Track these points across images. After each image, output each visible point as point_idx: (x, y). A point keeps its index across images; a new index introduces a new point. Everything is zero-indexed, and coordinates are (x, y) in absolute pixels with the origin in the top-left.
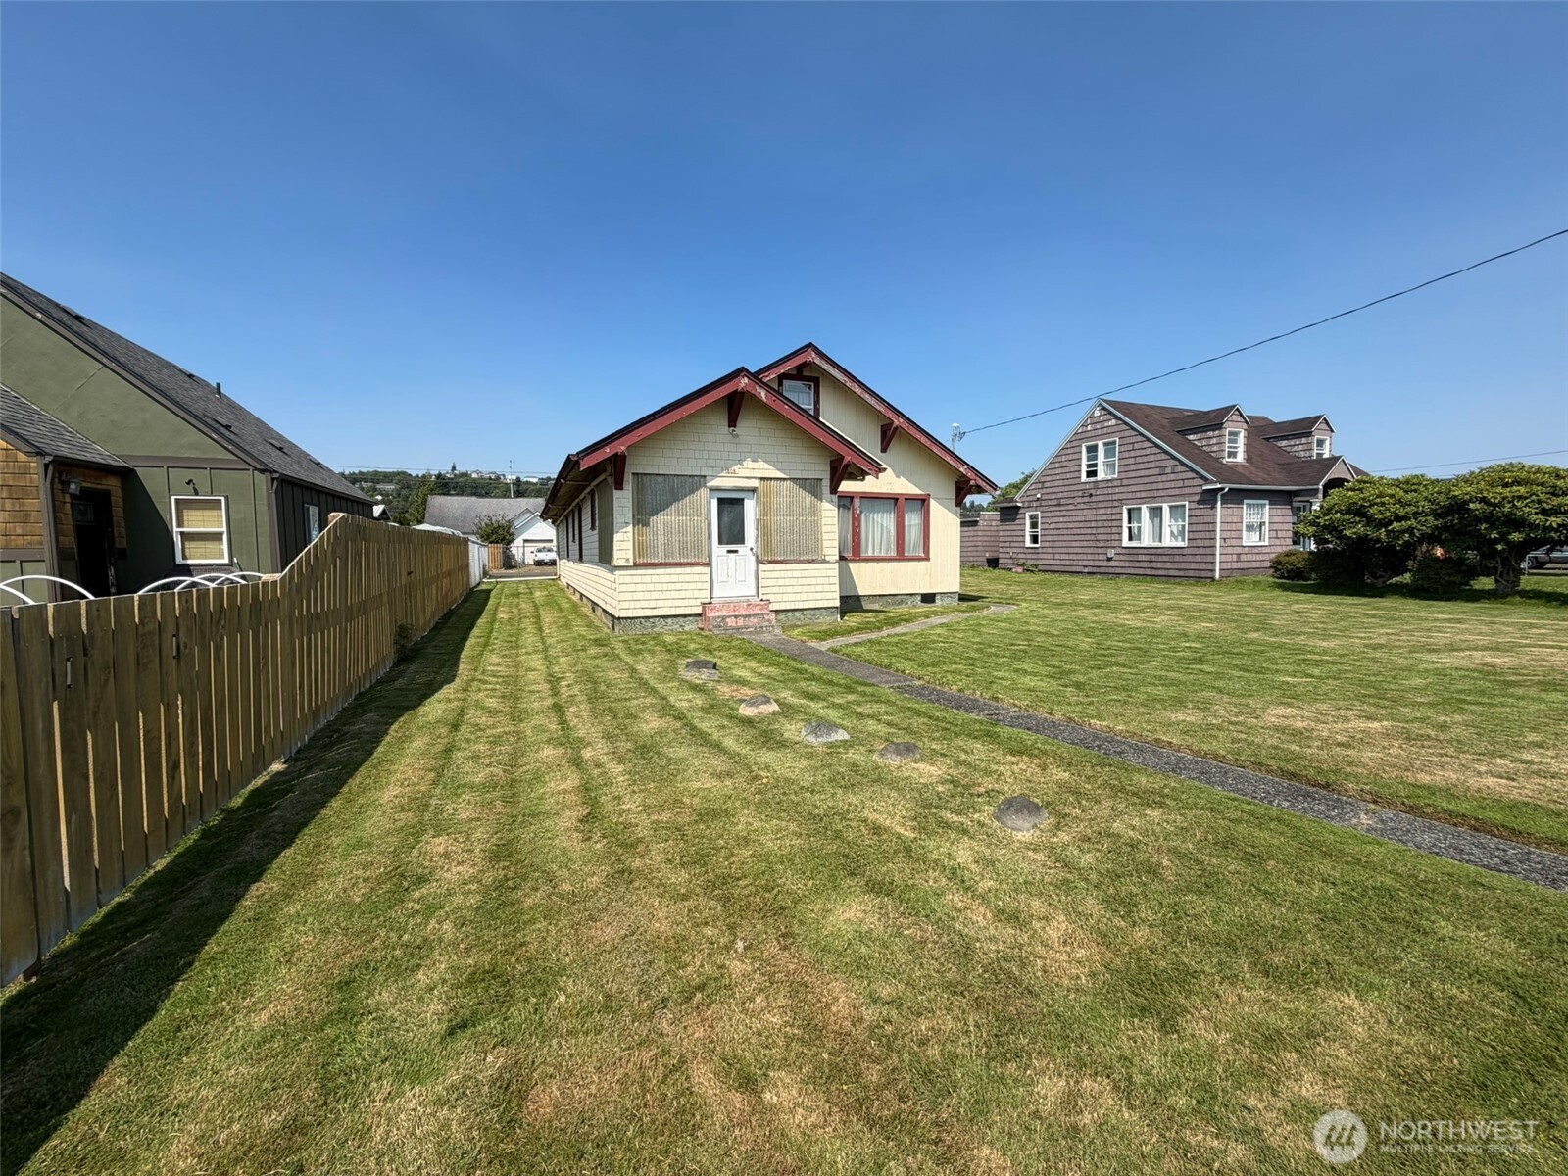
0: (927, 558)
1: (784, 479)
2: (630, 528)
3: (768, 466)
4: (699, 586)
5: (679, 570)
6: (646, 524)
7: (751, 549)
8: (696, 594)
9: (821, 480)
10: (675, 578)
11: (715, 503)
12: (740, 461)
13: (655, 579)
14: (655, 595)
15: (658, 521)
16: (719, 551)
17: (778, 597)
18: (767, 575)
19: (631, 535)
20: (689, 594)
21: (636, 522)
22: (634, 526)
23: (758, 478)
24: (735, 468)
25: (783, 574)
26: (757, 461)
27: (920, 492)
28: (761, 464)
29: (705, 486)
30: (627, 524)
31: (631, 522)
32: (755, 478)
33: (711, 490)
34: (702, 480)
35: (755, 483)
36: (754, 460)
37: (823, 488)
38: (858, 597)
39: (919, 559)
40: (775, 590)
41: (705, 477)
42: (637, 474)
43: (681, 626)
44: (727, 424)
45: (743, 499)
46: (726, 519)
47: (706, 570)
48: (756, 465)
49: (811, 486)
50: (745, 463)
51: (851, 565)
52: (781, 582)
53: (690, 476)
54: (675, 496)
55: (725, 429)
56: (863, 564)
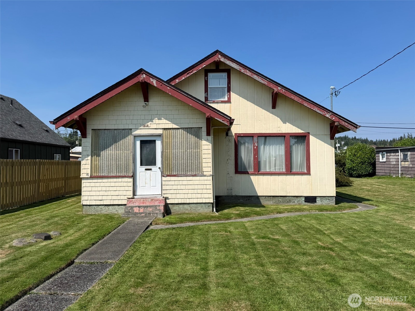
0: (308, 173)
1: (178, 128)
2: (89, 158)
3: (167, 122)
4: (127, 188)
5: (115, 180)
6: (99, 155)
7: (159, 168)
8: (124, 193)
9: (202, 128)
10: (113, 184)
11: (138, 143)
12: (151, 120)
13: (102, 184)
14: (101, 193)
15: (104, 154)
16: (140, 170)
17: (174, 196)
18: (167, 183)
19: (90, 161)
20: (121, 193)
21: (93, 154)
22: (92, 156)
23: (163, 129)
24: (148, 124)
25: (176, 183)
26: (161, 119)
27: (302, 132)
28: (164, 121)
29: (131, 134)
30: (88, 155)
31: (90, 154)
32: (160, 129)
33: (135, 136)
34: (130, 131)
35: (160, 132)
36: (159, 119)
37: (203, 132)
38: (258, 197)
39: (302, 174)
40: (172, 192)
41: (131, 129)
42: (95, 129)
43: (117, 211)
44: (143, 100)
45: (155, 141)
46: (145, 152)
47: (131, 180)
48: (160, 121)
49: (195, 132)
50: (154, 121)
51: (252, 177)
52: (175, 187)
53: (123, 129)
54: (115, 140)
55: (142, 103)
56: (261, 177)
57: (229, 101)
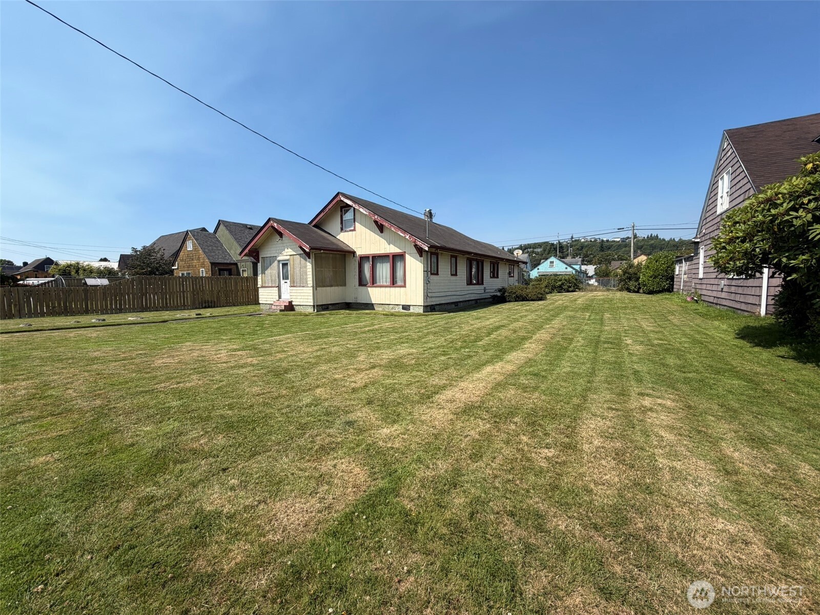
0: (404, 286)
1: (296, 255)
3: (291, 250)
4: (276, 294)
5: (271, 289)
6: (265, 274)
7: (289, 281)
11: (281, 265)
13: (267, 291)
14: (267, 297)
15: (267, 272)
16: (283, 282)
17: (295, 300)
19: (261, 277)
20: (274, 297)
21: (262, 272)
24: (284, 252)
25: (296, 291)
27: (401, 251)
29: (278, 259)
35: (289, 257)
38: (372, 305)
39: (401, 286)
41: (278, 256)
42: (262, 257)
45: (288, 263)
46: (284, 271)
47: (278, 289)
48: (288, 251)
51: (369, 289)
52: (295, 294)
53: (274, 256)
54: (270, 264)
56: (374, 289)
57: (354, 230)
